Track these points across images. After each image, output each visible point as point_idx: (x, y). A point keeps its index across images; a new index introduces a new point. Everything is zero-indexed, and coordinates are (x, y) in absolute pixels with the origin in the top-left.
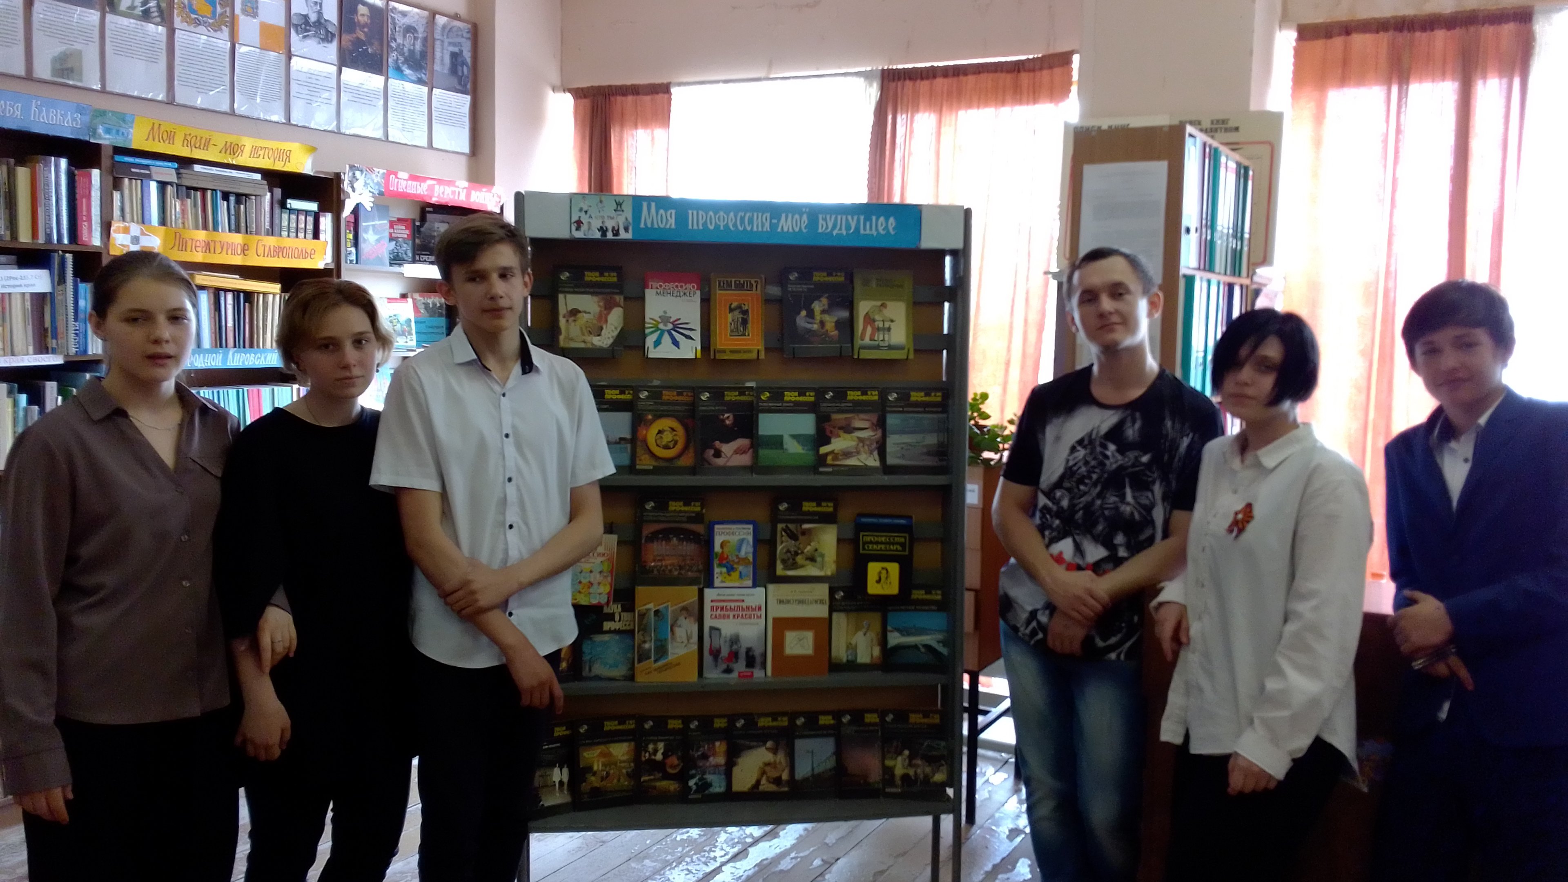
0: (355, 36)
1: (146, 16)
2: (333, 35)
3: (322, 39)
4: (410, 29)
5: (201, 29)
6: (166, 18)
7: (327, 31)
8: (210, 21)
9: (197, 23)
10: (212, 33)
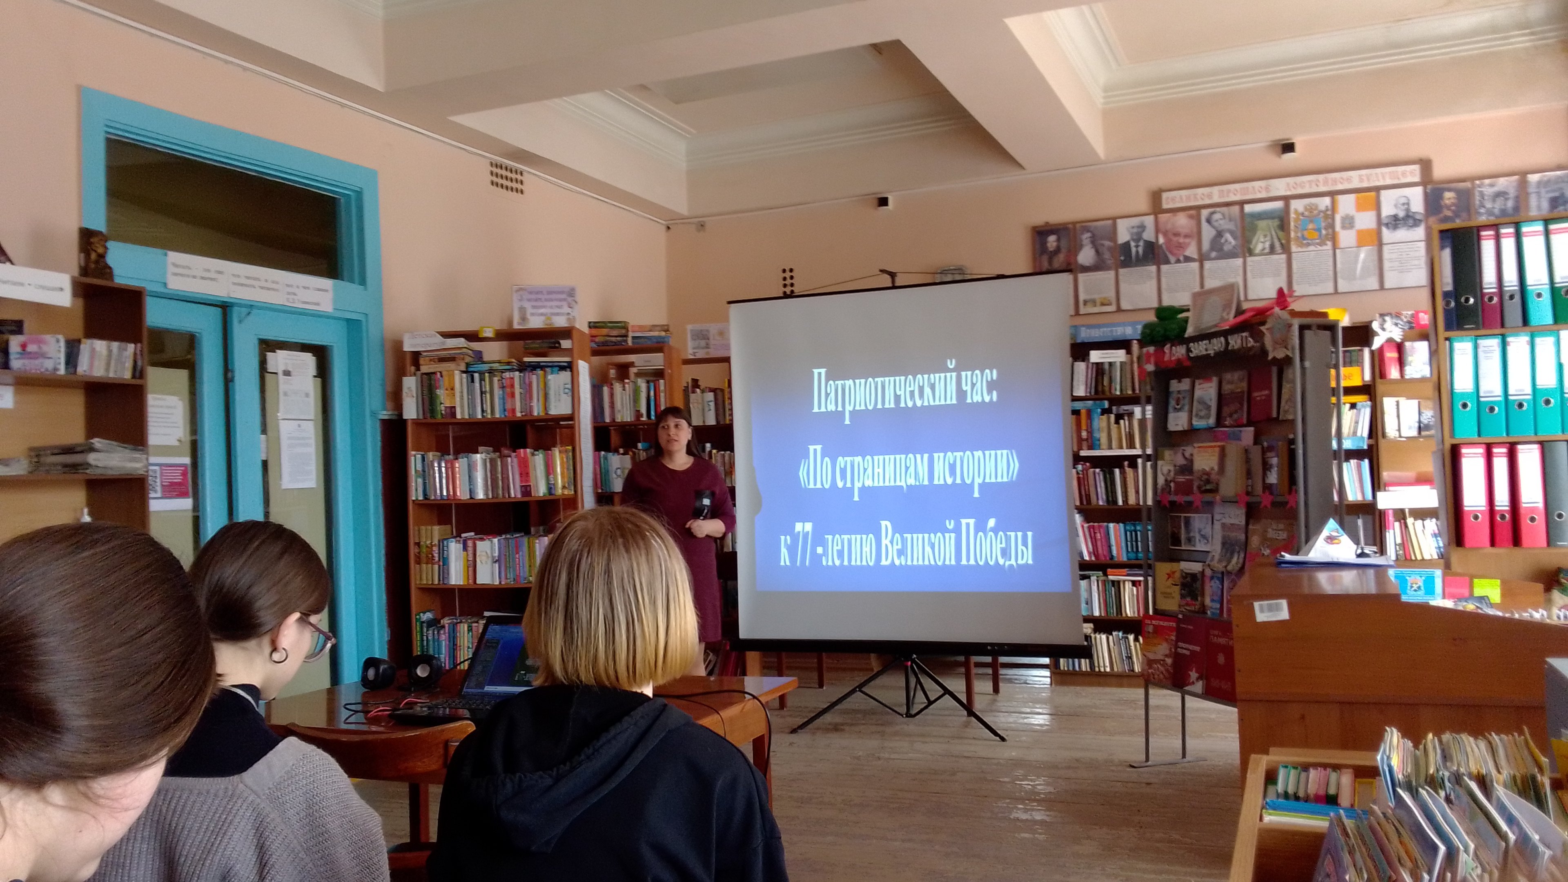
0: (1442, 215)
1: (1272, 250)
2: (1420, 221)
3: (1411, 227)
4: (1499, 195)
5: (1312, 248)
6: (1286, 249)
7: (1415, 220)
8: (1317, 241)
9: (1308, 245)
10: (1319, 248)
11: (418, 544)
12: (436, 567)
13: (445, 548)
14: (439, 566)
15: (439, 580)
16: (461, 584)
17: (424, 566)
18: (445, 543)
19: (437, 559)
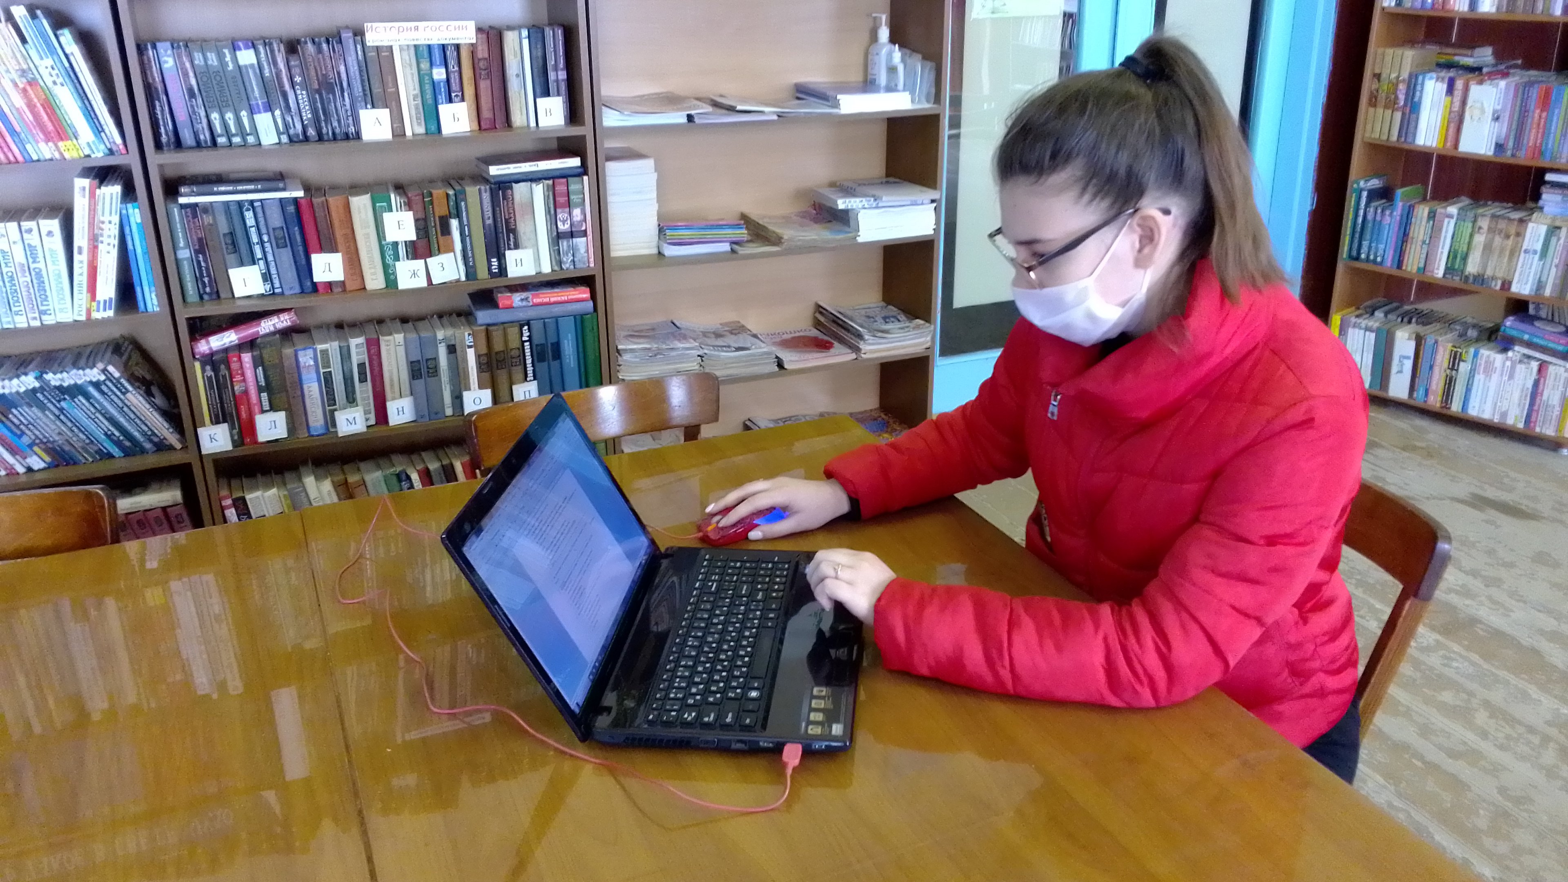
11: (1378, 76)
12: (1398, 116)
13: (1419, 88)
14: (1403, 114)
15: (1399, 136)
16: (1434, 145)
17: (1380, 110)
18: (1420, 78)
19: (1402, 103)
